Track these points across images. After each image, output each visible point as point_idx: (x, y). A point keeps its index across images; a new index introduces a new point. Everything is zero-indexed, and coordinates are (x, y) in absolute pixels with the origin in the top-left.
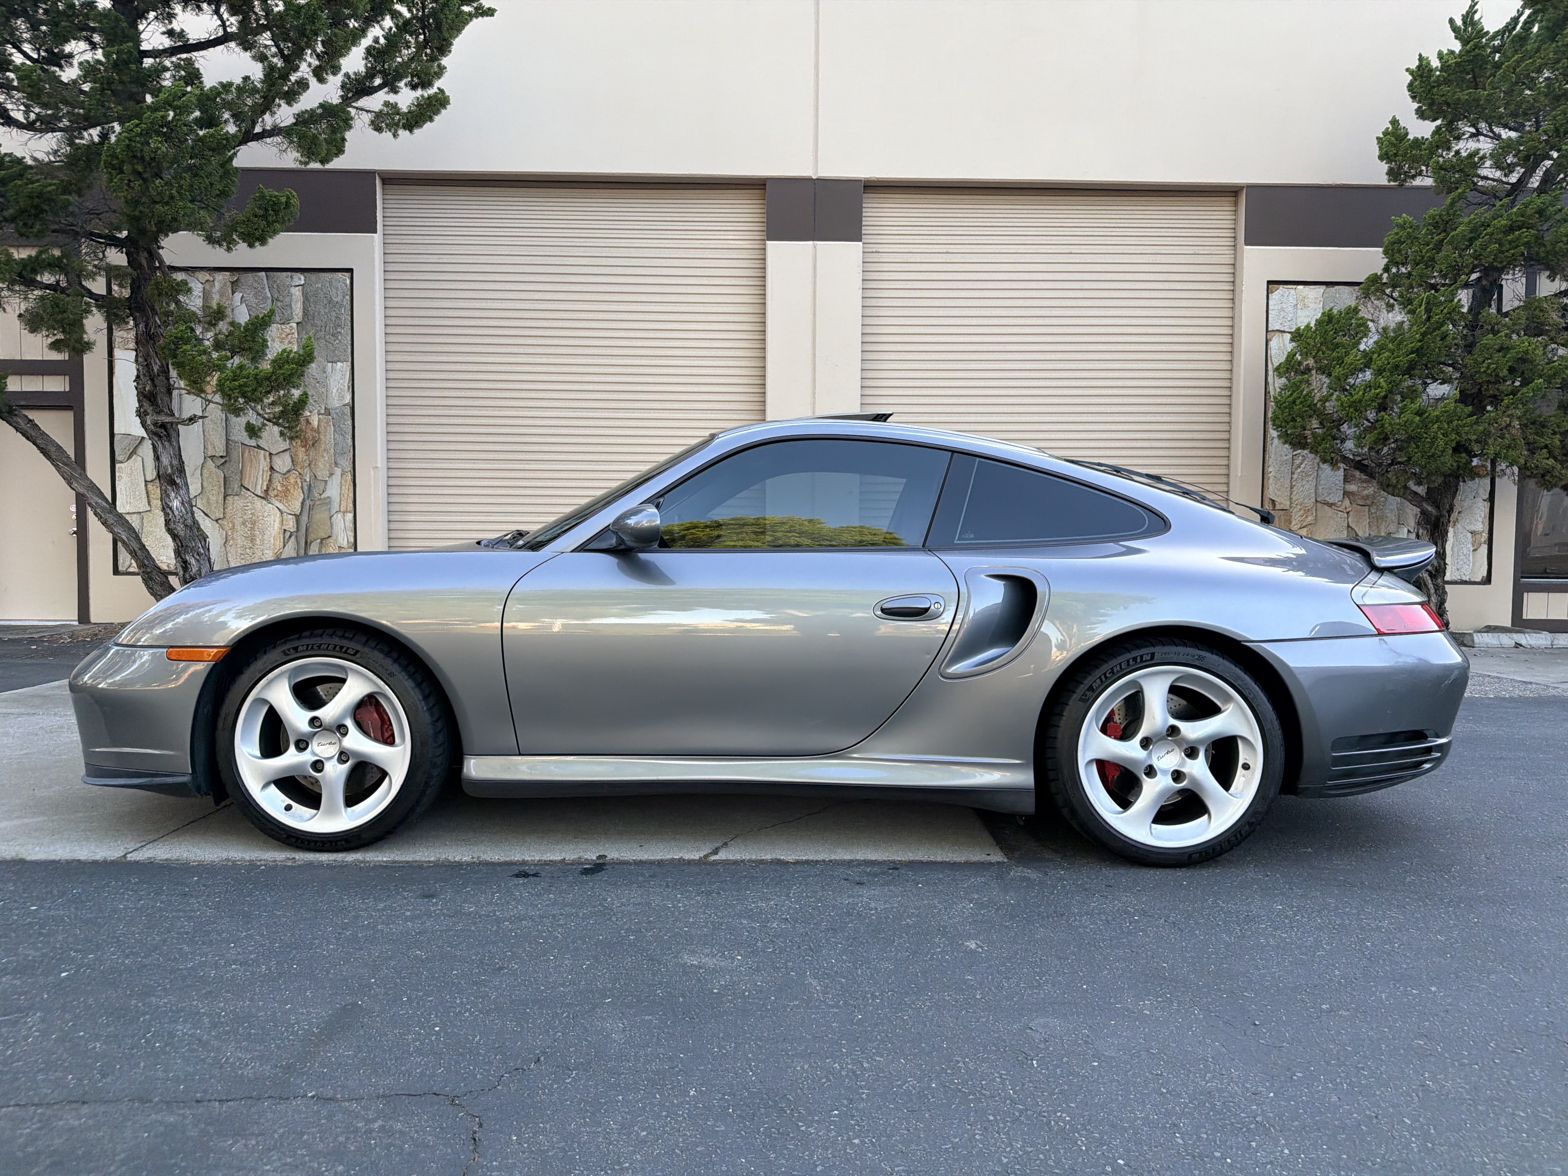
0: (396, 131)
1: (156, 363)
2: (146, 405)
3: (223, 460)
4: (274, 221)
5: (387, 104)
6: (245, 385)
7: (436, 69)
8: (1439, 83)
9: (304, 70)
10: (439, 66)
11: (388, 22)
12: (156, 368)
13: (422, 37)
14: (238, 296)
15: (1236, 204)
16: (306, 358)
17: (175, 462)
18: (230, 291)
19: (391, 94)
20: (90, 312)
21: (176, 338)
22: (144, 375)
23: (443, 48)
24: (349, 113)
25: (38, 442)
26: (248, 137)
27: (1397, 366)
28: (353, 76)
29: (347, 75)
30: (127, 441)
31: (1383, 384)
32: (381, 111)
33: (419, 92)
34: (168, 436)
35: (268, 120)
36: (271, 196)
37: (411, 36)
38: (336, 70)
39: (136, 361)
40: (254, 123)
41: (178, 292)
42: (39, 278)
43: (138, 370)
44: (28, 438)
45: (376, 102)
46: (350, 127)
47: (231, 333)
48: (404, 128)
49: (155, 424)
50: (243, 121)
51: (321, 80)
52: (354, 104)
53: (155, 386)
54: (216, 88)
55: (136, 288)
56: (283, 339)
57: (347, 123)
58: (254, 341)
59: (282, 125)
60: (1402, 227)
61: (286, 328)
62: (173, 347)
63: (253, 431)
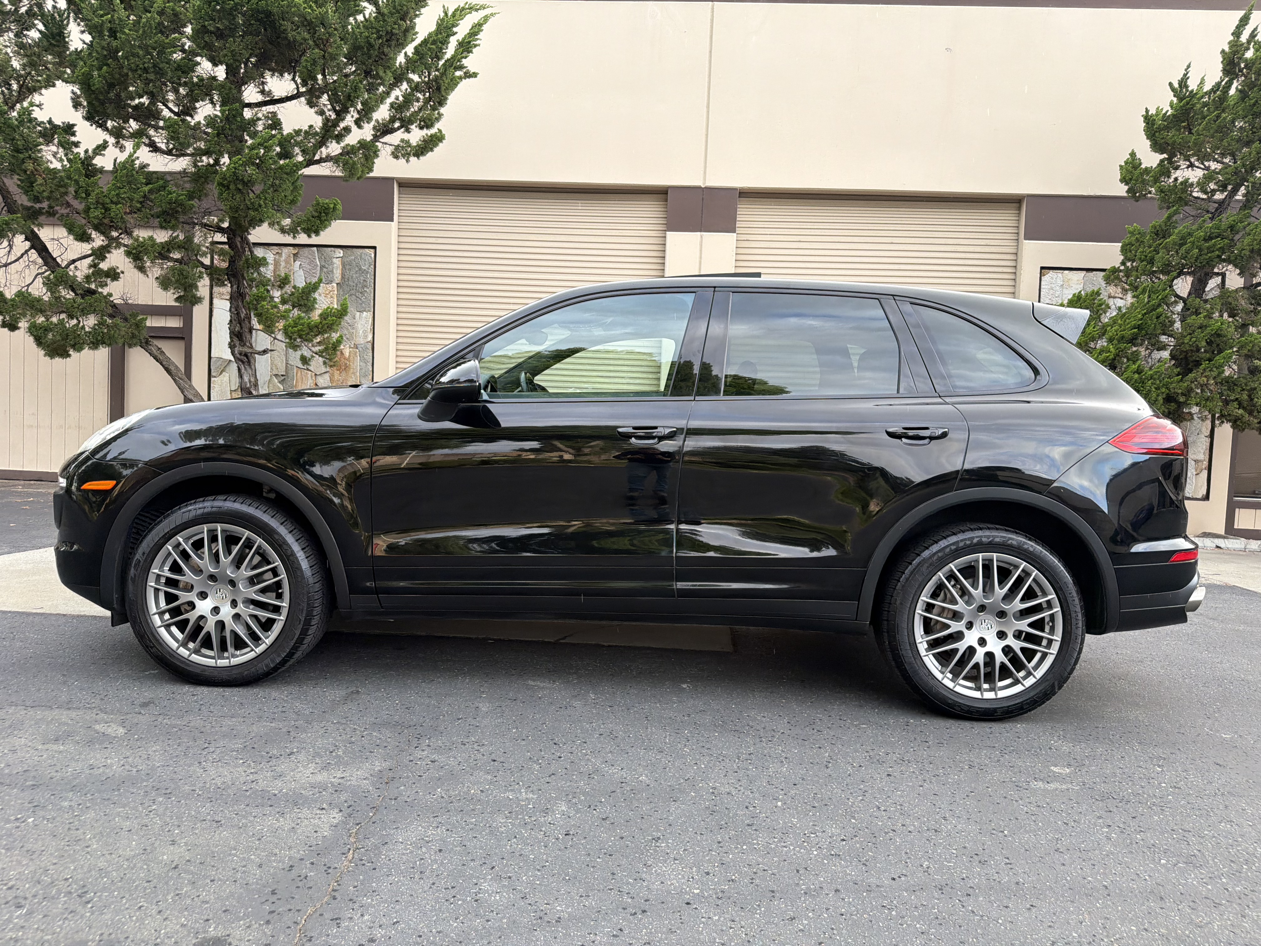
0: (408, 158)
1: (243, 312)
2: (236, 340)
3: (283, 378)
4: (325, 220)
5: (402, 141)
6: (302, 330)
7: (437, 116)
8: (1160, 129)
9: (349, 120)
10: (438, 113)
11: (405, 86)
12: (243, 316)
13: (428, 94)
14: (298, 263)
15: (1019, 209)
16: (342, 312)
17: (252, 380)
18: (292, 260)
19: (406, 133)
20: (202, 278)
21: (258, 296)
22: (235, 320)
23: (441, 102)
24: (377, 146)
25: (164, 363)
26: (310, 163)
27: (1123, 337)
28: (381, 122)
29: (377, 121)
30: (220, 363)
31: (1112, 350)
32: (398, 146)
33: (425, 132)
34: (249, 362)
35: (324, 152)
36: (323, 203)
37: (420, 93)
38: (369, 120)
39: (230, 310)
40: (314, 155)
41: (260, 265)
42: (171, 255)
43: (231, 316)
44: (157, 361)
45: (395, 138)
46: (378, 156)
47: (293, 294)
48: (414, 155)
49: (240, 354)
50: (308, 154)
51: (360, 127)
52: (381, 140)
53: (242, 328)
54: (291, 134)
55: (232, 262)
56: (327, 294)
57: (376, 154)
58: (307, 300)
59: (333, 154)
60: (1132, 233)
61: (329, 287)
62: (255, 303)
63: (305, 360)
